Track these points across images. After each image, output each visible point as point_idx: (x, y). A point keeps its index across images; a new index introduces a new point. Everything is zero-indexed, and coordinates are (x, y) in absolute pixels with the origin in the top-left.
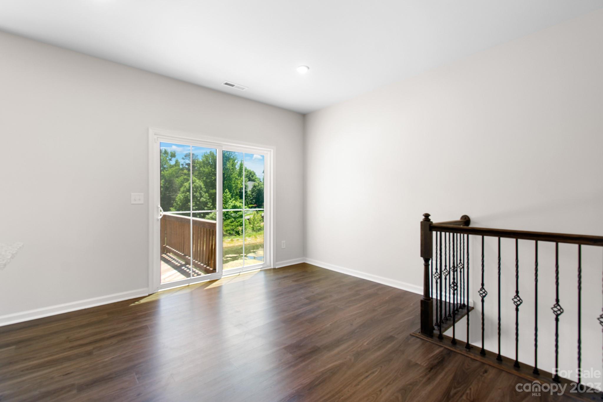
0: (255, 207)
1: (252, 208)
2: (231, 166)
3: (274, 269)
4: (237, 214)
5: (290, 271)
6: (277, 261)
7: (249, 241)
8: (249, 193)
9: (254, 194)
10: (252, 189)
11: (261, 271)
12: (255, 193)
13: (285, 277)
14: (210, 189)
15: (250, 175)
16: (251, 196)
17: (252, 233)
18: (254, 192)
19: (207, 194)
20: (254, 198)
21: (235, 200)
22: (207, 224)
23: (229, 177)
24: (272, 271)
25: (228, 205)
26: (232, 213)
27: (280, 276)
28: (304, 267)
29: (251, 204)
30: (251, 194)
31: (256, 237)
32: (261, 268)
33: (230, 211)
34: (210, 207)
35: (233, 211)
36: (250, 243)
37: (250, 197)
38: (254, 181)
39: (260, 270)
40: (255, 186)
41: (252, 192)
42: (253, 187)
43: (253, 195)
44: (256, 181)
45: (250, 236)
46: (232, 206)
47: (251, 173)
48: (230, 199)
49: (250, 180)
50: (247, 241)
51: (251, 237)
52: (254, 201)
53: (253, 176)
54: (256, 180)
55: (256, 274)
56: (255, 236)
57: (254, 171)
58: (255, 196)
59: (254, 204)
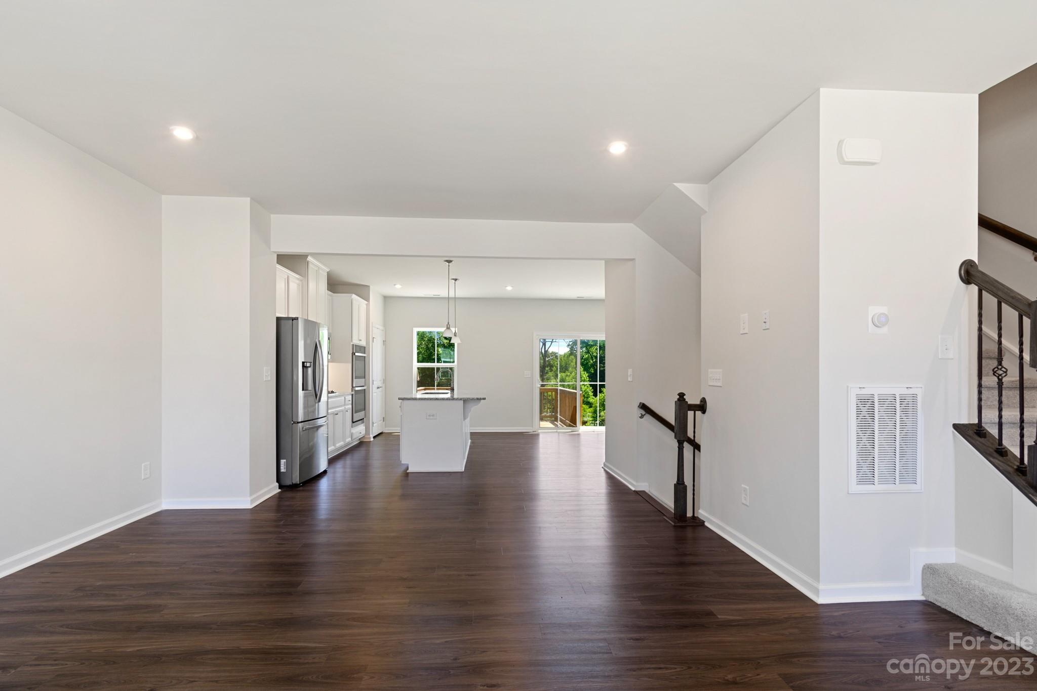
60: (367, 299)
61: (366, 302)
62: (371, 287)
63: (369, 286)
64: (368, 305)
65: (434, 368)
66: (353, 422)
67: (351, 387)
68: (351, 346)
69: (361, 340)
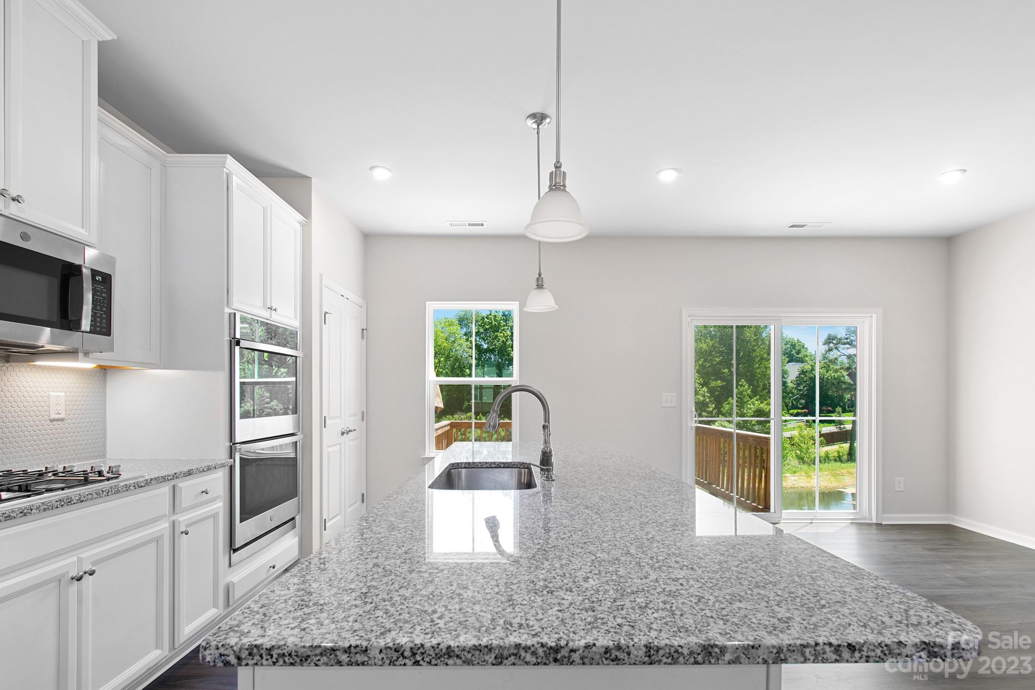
0: (805, 415)
1: (797, 415)
2: (753, 335)
3: (879, 525)
4: (765, 426)
5: (914, 533)
6: (884, 512)
7: (794, 482)
8: (790, 385)
9: (801, 387)
10: (797, 378)
11: (851, 523)
12: (804, 387)
13: (905, 540)
14: (711, 380)
15: (791, 351)
16: (795, 392)
17: (800, 466)
18: (802, 384)
19: (705, 389)
20: (803, 396)
21: (760, 399)
22: (751, 439)
23: (749, 355)
24: (874, 527)
25: (746, 409)
26: (754, 425)
27: (894, 537)
28: (949, 531)
29: (794, 407)
30: (796, 388)
31: (809, 476)
32: (852, 519)
33: (752, 421)
34: (712, 412)
35: (758, 421)
36: (795, 486)
37: (793, 393)
38: (801, 361)
39: (850, 521)
40: (803, 372)
41: (798, 385)
42: (799, 374)
43: (800, 390)
44: (806, 362)
45: (795, 472)
46: (755, 412)
47: (793, 346)
48: (751, 398)
49: (792, 359)
50: (789, 482)
51: (796, 474)
52: (803, 401)
53: (798, 352)
54: (807, 359)
55: (844, 527)
56: (806, 473)
57: (800, 340)
58: (805, 393)
59: (802, 408)
60: (303, 208)
61: (300, 217)
62: (313, 179)
63: (309, 178)
64: (306, 227)
65: (469, 386)
66: (233, 549)
67: (228, 444)
68: (226, 317)
69: (275, 310)
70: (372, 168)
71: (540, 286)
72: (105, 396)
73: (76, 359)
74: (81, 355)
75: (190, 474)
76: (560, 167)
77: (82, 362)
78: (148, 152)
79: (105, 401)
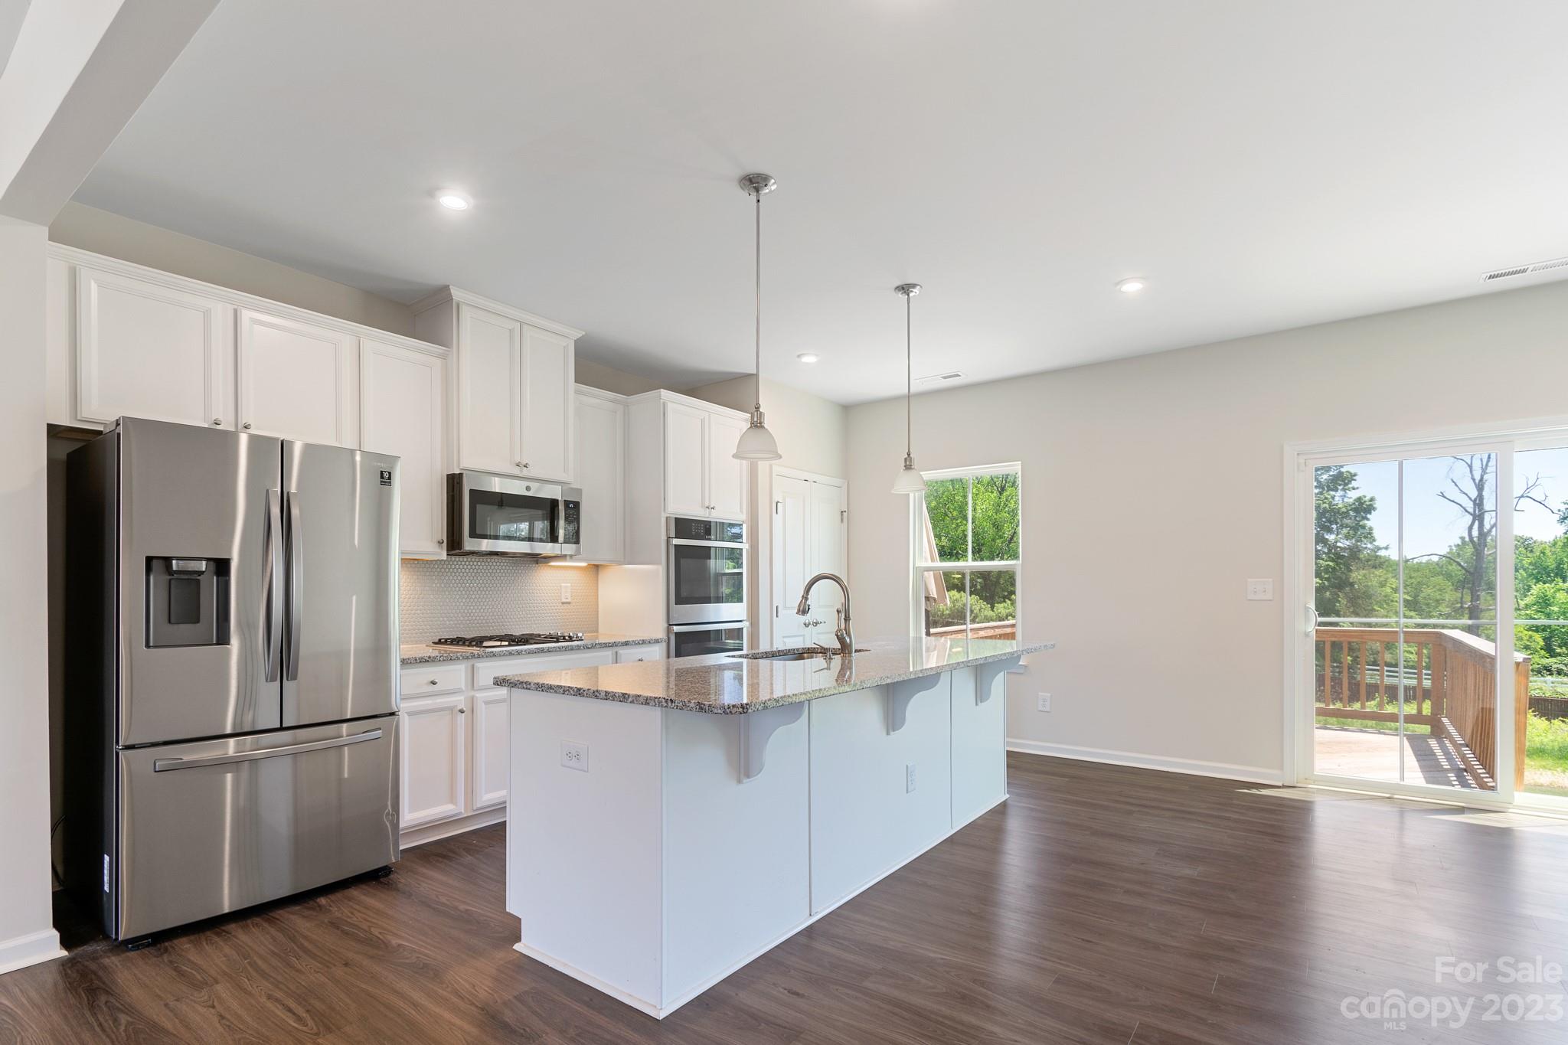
61: (744, 415)
62: (761, 375)
67: (666, 625)
68: (663, 520)
69: (713, 508)
70: (799, 356)
71: (908, 467)
72: (597, 586)
73: (566, 560)
74: (568, 557)
75: (626, 645)
76: (759, 408)
77: (570, 561)
78: (613, 401)
79: (597, 589)
